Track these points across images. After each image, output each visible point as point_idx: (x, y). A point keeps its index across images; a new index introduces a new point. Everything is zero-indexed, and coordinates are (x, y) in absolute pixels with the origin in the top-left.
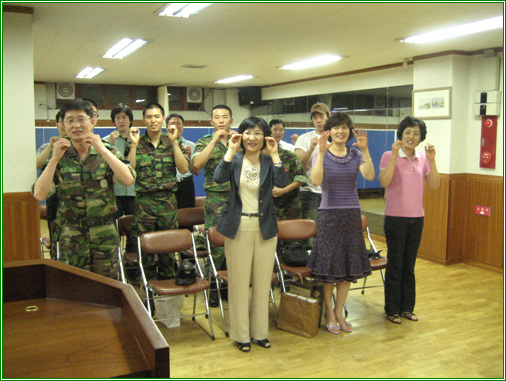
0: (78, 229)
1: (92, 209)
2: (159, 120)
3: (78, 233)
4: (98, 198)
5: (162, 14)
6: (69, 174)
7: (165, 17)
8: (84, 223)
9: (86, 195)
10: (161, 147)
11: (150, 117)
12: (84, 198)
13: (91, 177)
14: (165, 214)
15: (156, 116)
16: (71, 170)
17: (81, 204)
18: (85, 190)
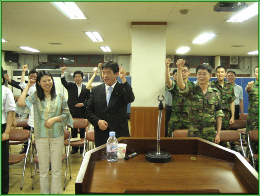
0: (198, 128)
1: (206, 118)
2: (223, 74)
3: (197, 130)
4: (209, 113)
5: (228, 21)
6: (198, 98)
7: (230, 22)
8: (201, 125)
9: (204, 110)
10: (225, 88)
11: (219, 72)
12: (203, 112)
13: (208, 102)
14: (226, 122)
15: (222, 72)
16: (199, 97)
17: (200, 114)
18: (204, 108)
